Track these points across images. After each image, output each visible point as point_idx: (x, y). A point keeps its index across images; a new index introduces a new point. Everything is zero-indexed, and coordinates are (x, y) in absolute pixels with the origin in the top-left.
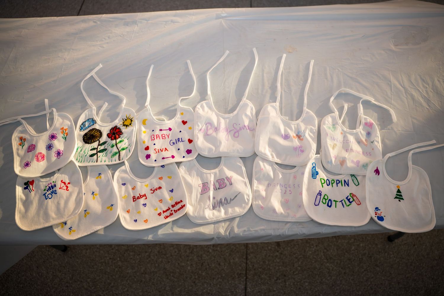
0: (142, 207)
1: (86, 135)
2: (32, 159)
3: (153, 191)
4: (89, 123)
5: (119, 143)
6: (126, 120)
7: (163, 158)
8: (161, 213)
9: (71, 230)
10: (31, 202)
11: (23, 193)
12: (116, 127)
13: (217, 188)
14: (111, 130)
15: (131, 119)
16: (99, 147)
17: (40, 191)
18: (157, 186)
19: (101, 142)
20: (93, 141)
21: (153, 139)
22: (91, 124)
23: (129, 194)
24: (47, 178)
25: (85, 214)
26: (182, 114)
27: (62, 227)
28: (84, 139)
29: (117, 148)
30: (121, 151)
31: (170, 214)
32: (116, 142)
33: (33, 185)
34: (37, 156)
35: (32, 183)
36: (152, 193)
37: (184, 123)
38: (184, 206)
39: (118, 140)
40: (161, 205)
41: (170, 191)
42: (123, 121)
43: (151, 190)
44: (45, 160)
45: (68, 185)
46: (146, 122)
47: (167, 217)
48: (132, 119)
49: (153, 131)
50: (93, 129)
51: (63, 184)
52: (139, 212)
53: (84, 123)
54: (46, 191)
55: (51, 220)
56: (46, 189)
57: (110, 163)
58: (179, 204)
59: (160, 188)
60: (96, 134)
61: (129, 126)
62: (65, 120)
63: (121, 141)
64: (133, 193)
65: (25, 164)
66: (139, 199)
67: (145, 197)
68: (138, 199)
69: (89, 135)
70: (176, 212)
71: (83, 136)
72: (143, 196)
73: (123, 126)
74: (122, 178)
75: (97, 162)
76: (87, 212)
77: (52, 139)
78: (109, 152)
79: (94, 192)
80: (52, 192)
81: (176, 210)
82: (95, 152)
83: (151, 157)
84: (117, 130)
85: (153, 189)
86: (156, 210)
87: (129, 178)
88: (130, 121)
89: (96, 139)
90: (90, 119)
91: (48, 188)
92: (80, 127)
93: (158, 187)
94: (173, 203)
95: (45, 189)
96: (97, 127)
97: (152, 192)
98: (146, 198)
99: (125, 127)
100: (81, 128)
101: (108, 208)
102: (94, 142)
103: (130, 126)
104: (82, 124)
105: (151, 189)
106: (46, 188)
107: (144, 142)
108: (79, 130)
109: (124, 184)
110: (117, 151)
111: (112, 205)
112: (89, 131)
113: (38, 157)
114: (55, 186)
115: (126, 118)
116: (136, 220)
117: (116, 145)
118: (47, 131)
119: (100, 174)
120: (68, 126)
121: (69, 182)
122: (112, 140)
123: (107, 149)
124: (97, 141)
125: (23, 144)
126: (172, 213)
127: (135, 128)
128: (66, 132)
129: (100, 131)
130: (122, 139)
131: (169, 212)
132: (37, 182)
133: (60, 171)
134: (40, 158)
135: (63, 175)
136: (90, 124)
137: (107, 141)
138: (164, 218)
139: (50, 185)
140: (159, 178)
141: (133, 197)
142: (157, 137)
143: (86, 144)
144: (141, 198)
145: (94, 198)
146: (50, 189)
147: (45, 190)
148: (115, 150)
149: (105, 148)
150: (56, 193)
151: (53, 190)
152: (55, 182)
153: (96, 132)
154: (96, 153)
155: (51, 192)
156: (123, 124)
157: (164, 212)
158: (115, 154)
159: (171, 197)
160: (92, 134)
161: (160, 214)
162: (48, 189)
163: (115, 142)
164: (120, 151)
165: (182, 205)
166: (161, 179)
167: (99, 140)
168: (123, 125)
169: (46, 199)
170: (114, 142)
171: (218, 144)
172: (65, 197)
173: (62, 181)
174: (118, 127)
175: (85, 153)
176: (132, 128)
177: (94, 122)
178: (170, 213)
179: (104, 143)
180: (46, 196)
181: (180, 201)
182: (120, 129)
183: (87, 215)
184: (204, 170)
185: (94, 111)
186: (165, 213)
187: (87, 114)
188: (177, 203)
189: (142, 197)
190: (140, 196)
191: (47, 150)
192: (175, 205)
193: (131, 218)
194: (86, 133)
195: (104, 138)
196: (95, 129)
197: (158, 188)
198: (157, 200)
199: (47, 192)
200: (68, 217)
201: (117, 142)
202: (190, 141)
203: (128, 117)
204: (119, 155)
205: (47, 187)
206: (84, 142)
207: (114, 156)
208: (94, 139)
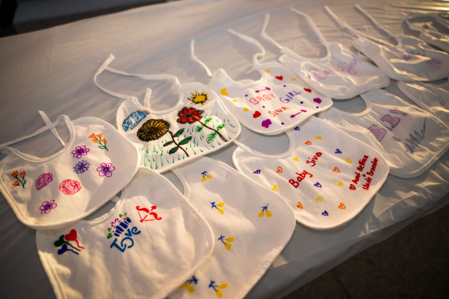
0: (317, 189)
1: (140, 131)
2: (55, 194)
3: (313, 162)
4: (136, 118)
5: (206, 122)
6: (194, 98)
7: (293, 116)
8: (351, 185)
9: (216, 288)
10: (91, 271)
11: (60, 262)
12: (185, 108)
13: (391, 128)
14: (179, 114)
15: (201, 94)
16: (176, 138)
17: (99, 244)
18: (312, 155)
19: (174, 132)
20: (159, 135)
21: (256, 102)
22: (141, 117)
23: (279, 181)
24: (104, 216)
25: (225, 244)
26: (268, 71)
27: (191, 290)
28: (141, 138)
29: (210, 128)
30: (218, 130)
31: (367, 181)
33: (77, 239)
34: (63, 187)
35: (73, 235)
36: (313, 166)
37: (280, 78)
38: (376, 160)
39: (203, 120)
40: (341, 174)
41: (336, 153)
42: (191, 100)
43: (308, 162)
44: (83, 189)
45: (154, 211)
46: (227, 91)
47: (367, 187)
48: (204, 94)
49: (246, 96)
50: (149, 121)
51: (143, 213)
52: (319, 199)
53: (126, 120)
54: (114, 237)
55: (159, 286)
56: (113, 234)
57: (212, 150)
58: (366, 162)
59: (319, 154)
60: (158, 125)
61: (204, 102)
62: (91, 126)
63: (208, 121)
64: (284, 176)
65: (42, 208)
66: (302, 180)
67: (307, 176)
68: (300, 181)
69: (146, 130)
70: (373, 174)
71: (138, 134)
72: (305, 174)
74: (249, 164)
75: (188, 156)
76: (226, 238)
77: (81, 155)
78: (198, 139)
79: (214, 203)
80: (129, 234)
81: (369, 172)
82: (173, 146)
83: (271, 121)
84: (190, 111)
85: (310, 160)
86: (340, 184)
87: (260, 159)
88: (202, 96)
89: (163, 131)
90: (135, 113)
91: (114, 230)
92: (123, 126)
93: (315, 154)
94: (358, 165)
95: (110, 234)
96: (153, 117)
97: (313, 164)
98: (310, 175)
99: (200, 104)
100: (125, 128)
101: (261, 215)
102: (162, 135)
103: (206, 101)
104: (124, 123)
105: (306, 161)
106: (111, 232)
107: (246, 110)
108: (124, 131)
109: (258, 172)
110: (212, 132)
111: (265, 208)
112: (143, 125)
113: (67, 186)
114: (129, 220)
115: (193, 96)
116: (326, 212)
117: (204, 125)
118: (65, 148)
119: (203, 173)
120: (102, 130)
121: (152, 205)
122: (190, 123)
123: (191, 137)
124: (166, 132)
125: (23, 182)
126: (369, 178)
127: (218, 99)
128: (102, 138)
129: (162, 120)
130: (207, 118)
131: (361, 178)
132: (83, 229)
133: (122, 195)
134: (71, 188)
135: (135, 198)
136: (138, 119)
138: (363, 189)
139: (117, 224)
140: (306, 143)
141: (290, 181)
142: (260, 99)
143: (150, 141)
144: (304, 177)
145: (222, 212)
146: (119, 230)
147: (109, 236)
148: (206, 132)
149: (186, 137)
150: (139, 232)
151: (128, 230)
152: (123, 214)
153: (157, 122)
154: (176, 146)
155: (126, 234)
157: (356, 181)
158: (212, 137)
159: (346, 159)
160: (153, 128)
161: (352, 188)
162: (117, 231)
163: (200, 124)
164: (216, 130)
165: (372, 162)
166: (310, 143)
167: (168, 131)
168: (194, 103)
169: (123, 251)
170: (197, 124)
171: (347, 81)
172: (162, 233)
173: (137, 208)
174: (188, 108)
175: (157, 152)
176: (213, 101)
177: (143, 114)
178: (365, 179)
179: (181, 132)
180: (120, 245)
181: (363, 157)
182: (194, 108)
183: (231, 243)
184: (355, 115)
185: (136, 101)
186: (359, 183)
187: (126, 108)
188: (362, 163)
189: (303, 175)
190: (301, 175)
191: (78, 173)
192: (362, 166)
193: (314, 213)
194: (140, 129)
195: (175, 127)
196: (152, 121)
197: (316, 156)
198: (331, 171)
199: (117, 238)
200: (193, 266)
201: (203, 122)
202: (309, 91)
204: (221, 136)
205: (112, 228)
206: (144, 141)
207: (211, 139)
208: (160, 132)
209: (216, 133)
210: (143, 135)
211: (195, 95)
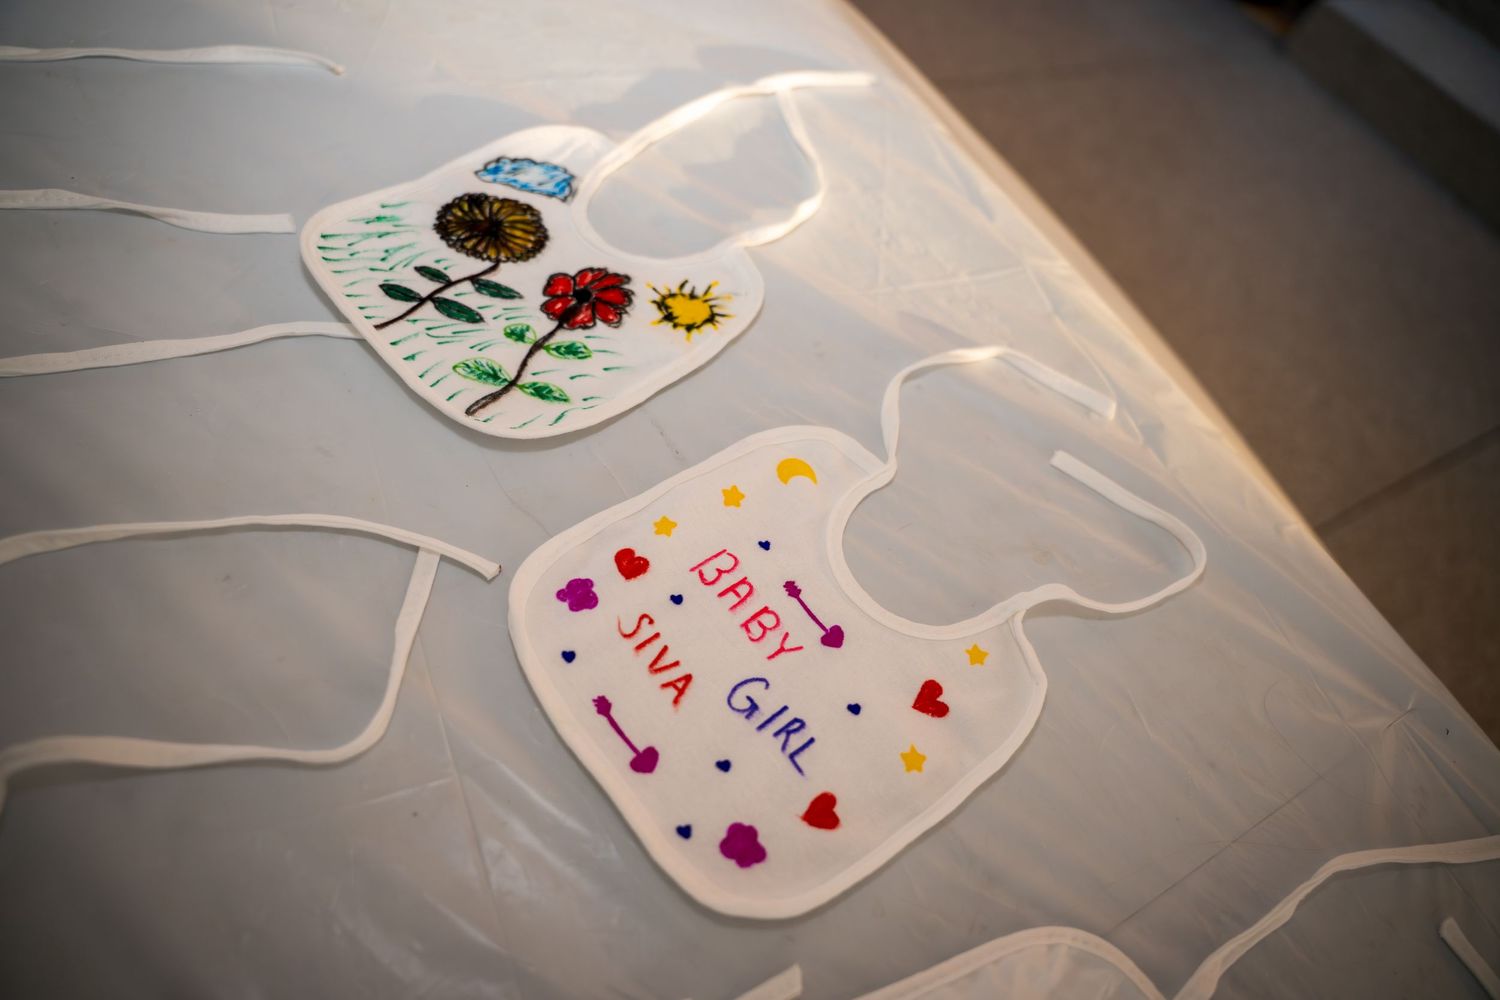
1: (476, 200)
4: (545, 178)
5: (557, 349)
6: (692, 296)
12: (627, 279)
14: (591, 270)
15: (716, 310)
16: (467, 286)
19: (493, 278)
20: (469, 245)
22: (549, 187)
28: (447, 209)
29: (524, 364)
30: (522, 387)
32: (551, 334)
39: (565, 337)
42: (675, 290)
48: (717, 318)
50: (528, 209)
53: (525, 163)
57: (421, 385)
60: (518, 233)
61: (675, 326)
63: (571, 350)
69: (482, 212)
71: (460, 198)
73: (654, 302)
75: (379, 327)
78: (472, 340)
82: (425, 287)
84: (611, 296)
88: (706, 315)
89: (492, 253)
90: (566, 171)
92: (498, 160)
96: (552, 213)
99: (660, 315)
100: (492, 166)
102: (474, 253)
103: (682, 331)
104: (514, 161)
108: (479, 167)
110: (510, 373)
112: (504, 201)
115: (699, 292)
117: (538, 346)
122: (546, 308)
123: (481, 320)
124: (489, 258)
129: (546, 237)
130: (587, 342)
136: (540, 184)
137: (521, 297)
143: (434, 232)
148: (507, 357)
149: (480, 311)
153: (529, 228)
154: (424, 294)
156: (664, 298)
158: (484, 373)
160: (501, 223)
163: (545, 332)
164: (520, 383)
167: (498, 262)
168: (658, 298)
170: (542, 325)
174: (626, 287)
175: (383, 259)
176: (681, 346)
177: (563, 189)
179: (504, 292)
182: (631, 302)
187: (577, 146)
194: (487, 197)
195: (527, 277)
196: (532, 215)
201: (553, 342)
203: (713, 293)
204: (494, 397)
206: (438, 218)
207: (472, 372)
208: (483, 245)
209: (506, 383)
210: (462, 210)
211: (707, 297)
